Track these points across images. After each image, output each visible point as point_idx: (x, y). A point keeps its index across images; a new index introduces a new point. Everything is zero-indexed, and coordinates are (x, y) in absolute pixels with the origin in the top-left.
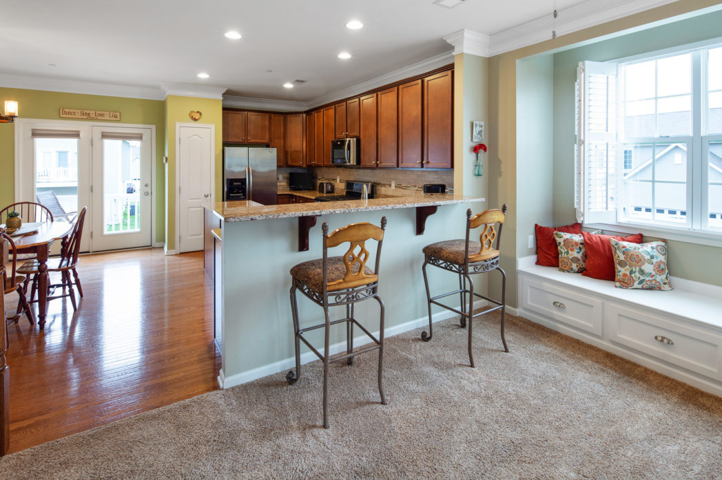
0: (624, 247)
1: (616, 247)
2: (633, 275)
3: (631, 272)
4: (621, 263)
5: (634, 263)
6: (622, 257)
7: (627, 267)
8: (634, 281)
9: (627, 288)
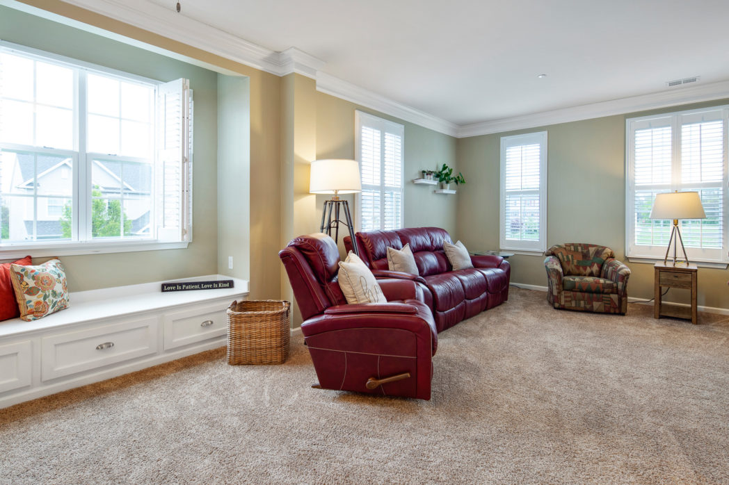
0: (32, 271)
1: (23, 273)
2: (47, 300)
3: (45, 297)
4: (31, 292)
5: (46, 286)
6: (32, 283)
7: (40, 293)
8: (48, 306)
9: (41, 317)
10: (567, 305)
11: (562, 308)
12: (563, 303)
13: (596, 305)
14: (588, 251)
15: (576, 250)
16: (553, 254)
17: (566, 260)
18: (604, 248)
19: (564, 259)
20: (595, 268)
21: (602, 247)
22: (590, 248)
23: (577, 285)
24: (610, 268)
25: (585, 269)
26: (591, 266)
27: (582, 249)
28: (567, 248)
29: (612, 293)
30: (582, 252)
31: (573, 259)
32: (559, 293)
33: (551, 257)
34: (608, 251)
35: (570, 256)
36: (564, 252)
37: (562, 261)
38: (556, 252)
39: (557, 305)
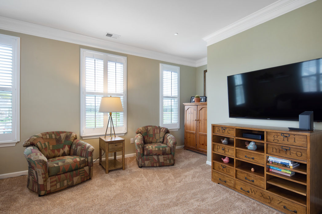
10: (53, 189)
11: (49, 193)
12: (49, 188)
13: (76, 179)
14: (60, 137)
15: (51, 137)
16: (32, 144)
17: (44, 147)
18: (71, 133)
19: (42, 147)
20: (67, 149)
21: (70, 132)
22: (61, 135)
23: (61, 169)
24: (79, 147)
25: (59, 151)
26: (63, 148)
27: (55, 136)
28: (44, 137)
29: (85, 166)
30: (56, 138)
31: (49, 146)
32: (45, 181)
33: (32, 148)
34: (74, 134)
35: (47, 143)
36: (42, 141)
37: (41, 149)
38: (35, 142)
39: (43, 193)
